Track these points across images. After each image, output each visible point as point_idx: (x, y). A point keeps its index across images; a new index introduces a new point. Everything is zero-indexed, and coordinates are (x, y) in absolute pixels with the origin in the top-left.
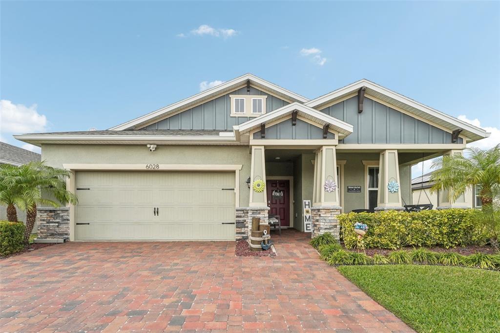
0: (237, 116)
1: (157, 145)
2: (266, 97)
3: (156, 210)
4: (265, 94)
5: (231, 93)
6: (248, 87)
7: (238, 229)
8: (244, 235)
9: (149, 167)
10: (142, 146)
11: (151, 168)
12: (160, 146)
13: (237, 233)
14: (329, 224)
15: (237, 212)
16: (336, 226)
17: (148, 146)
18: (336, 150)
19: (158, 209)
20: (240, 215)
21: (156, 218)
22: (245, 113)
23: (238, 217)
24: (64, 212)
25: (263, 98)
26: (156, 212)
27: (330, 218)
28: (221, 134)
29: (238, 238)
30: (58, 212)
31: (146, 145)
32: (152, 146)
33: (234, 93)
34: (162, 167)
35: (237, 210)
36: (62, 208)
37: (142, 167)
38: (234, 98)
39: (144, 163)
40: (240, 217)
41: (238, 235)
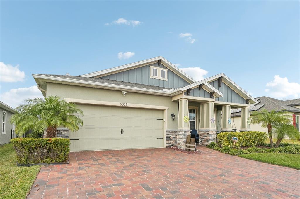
0: (154, 78)
1: (128, 92)
2: (167, 70)
3: (122, 130)
4: (167, 68)
5: (151, 65)
6: (159, 63)
7: (167, 141)
8: (170, 145)
9: (122, 105)
10: (119, 91)
11: (124, 105)
12: (129, 93)
13: (167, 143)
14: (213, 138)
15: (167, 132)
16: (215, 138)
17: (122, 92)
18: (214, 103)
19: (123, 130)
20: (168, 133)
21: (122, 136)
22: (157, 77)
23: (167, 134)
24: (65, 131)
25: (166, 70)
26: (122, 132)
27: (213, 135)
28: (164, 90)
29: (168, 146)
30: (61, 131)
31: (121, 91)
32: (124, 92)
33: (153, 65)
34: (129, 105)
35: (167, 131)
36: (64, 128)
37: (118, 104)
38: (152, 68)
39: (118, 102)
40: (168, 134)
41: (167, 144)
